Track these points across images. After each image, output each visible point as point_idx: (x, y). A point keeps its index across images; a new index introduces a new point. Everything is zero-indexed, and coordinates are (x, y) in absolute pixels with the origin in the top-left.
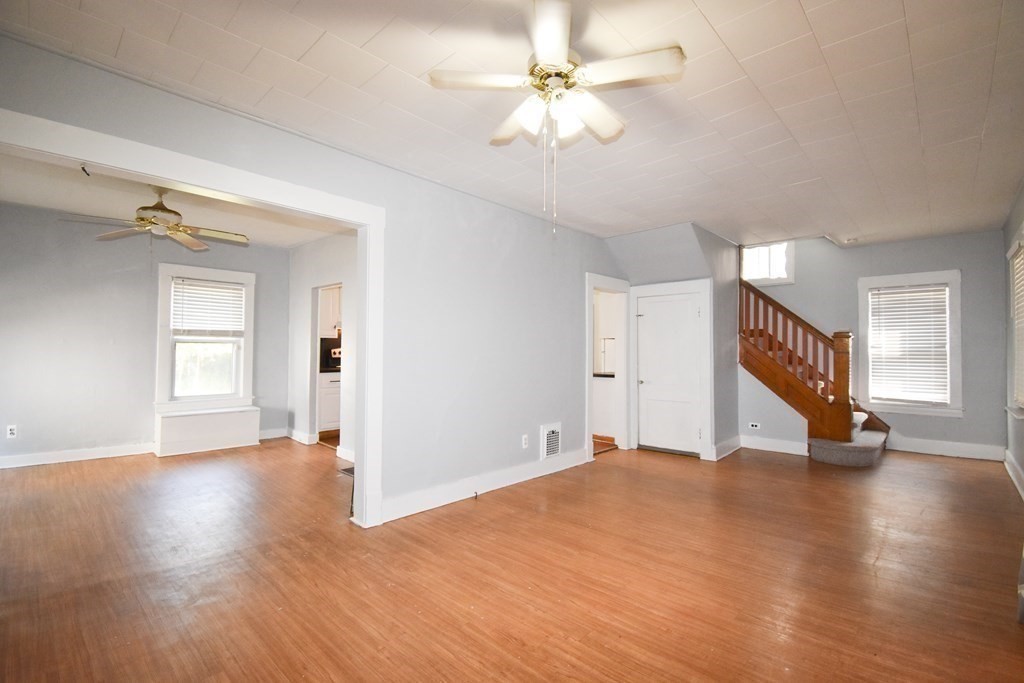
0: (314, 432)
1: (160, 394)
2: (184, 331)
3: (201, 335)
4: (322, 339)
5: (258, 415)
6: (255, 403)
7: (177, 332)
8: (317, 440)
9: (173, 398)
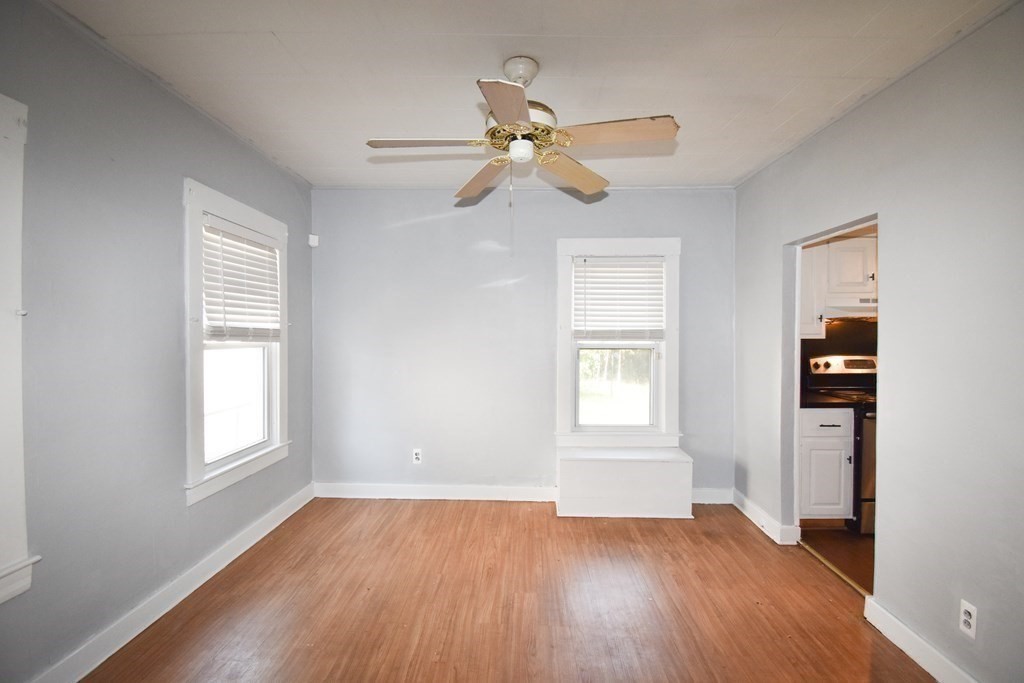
0: (791, 522)
1: (562, 421)
2: (588, 332)
3: (609, 338)
4: (804, 342)
5: (689, 468)
6: (684, 446)
7: (578, 335)
8: (798, 537)
9: (576, 426)
